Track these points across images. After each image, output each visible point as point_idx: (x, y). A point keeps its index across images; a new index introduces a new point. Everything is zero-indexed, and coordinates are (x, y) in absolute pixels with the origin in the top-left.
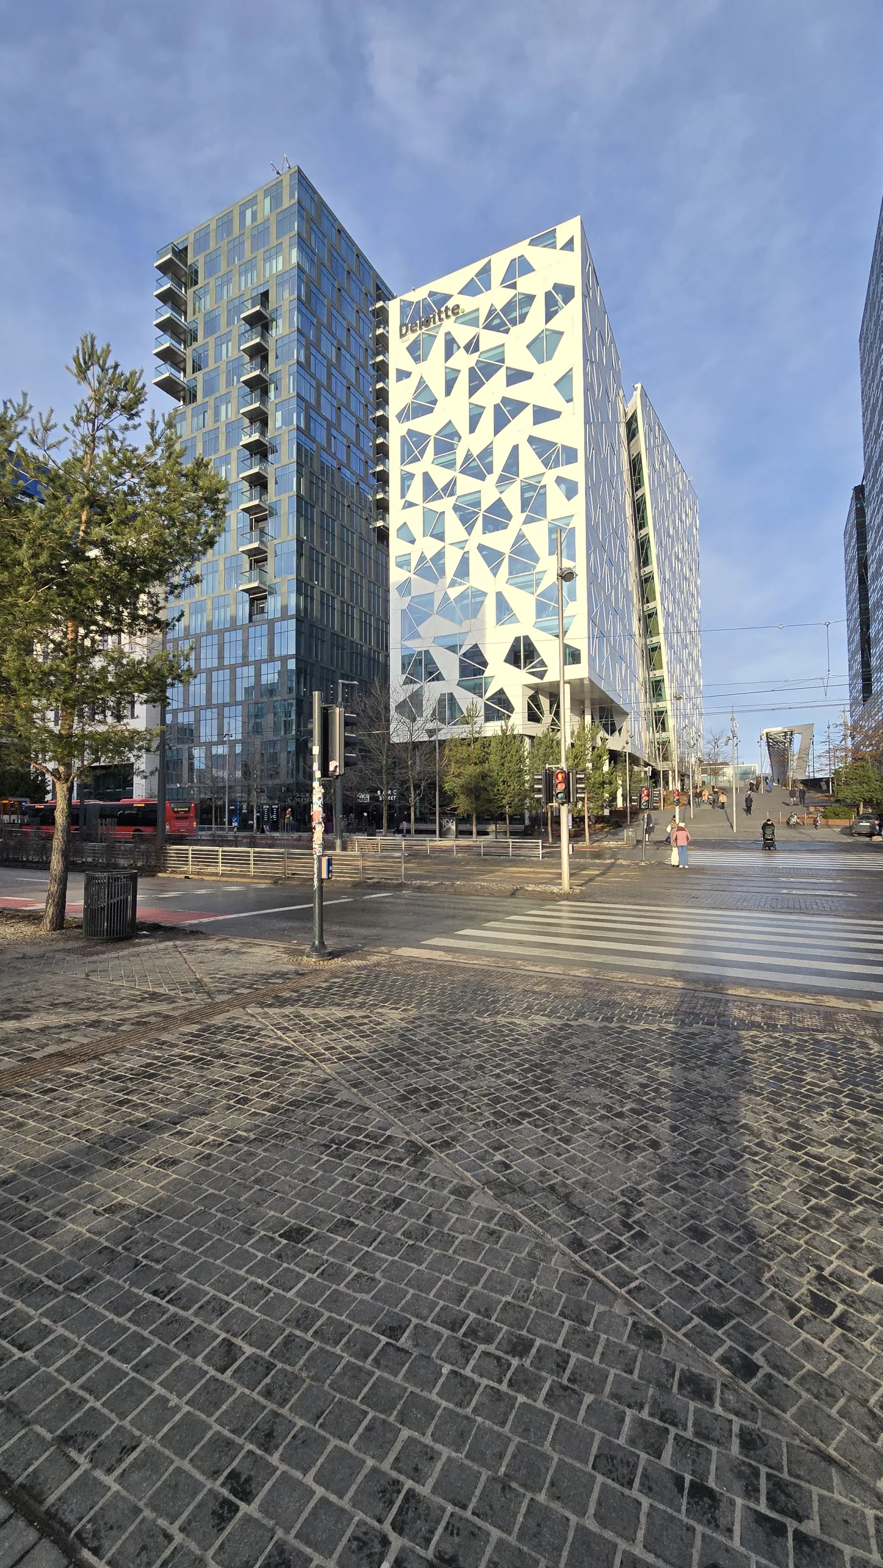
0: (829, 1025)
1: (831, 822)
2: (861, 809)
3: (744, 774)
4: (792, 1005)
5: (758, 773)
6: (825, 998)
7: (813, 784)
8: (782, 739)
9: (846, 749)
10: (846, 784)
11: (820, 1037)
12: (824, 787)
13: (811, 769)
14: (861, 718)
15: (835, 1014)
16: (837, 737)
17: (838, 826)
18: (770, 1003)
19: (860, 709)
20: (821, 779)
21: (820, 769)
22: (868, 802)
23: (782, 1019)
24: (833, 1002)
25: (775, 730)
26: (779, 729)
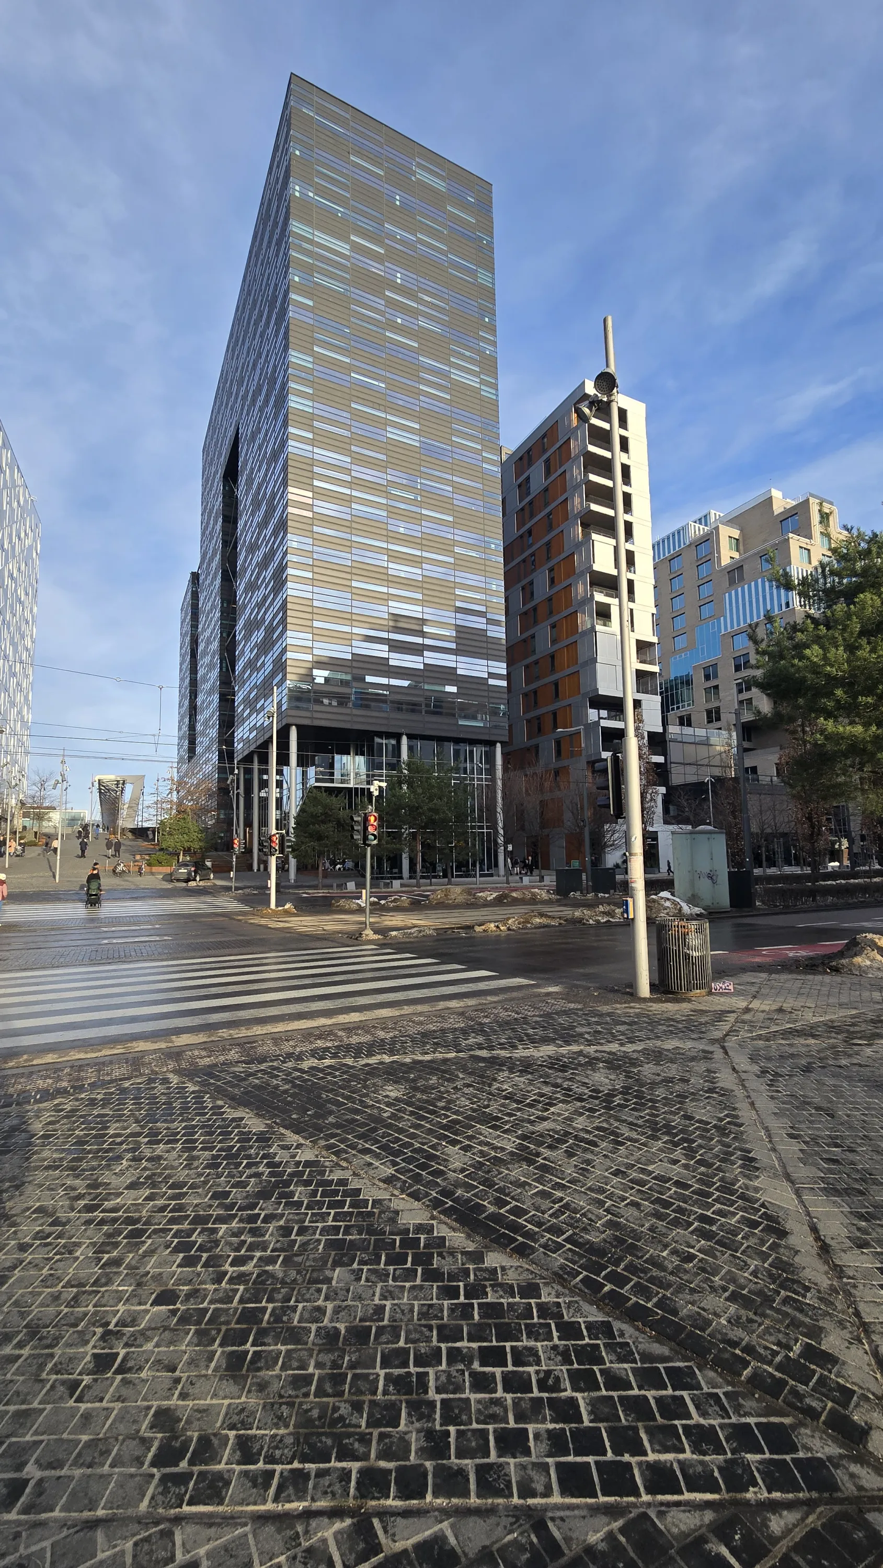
0: (135, 1070)
1: (154, 869)
2: (181, 857)
3: (72, 821)
4: (102, 1060)
5: (87, 820)
6: (134, 1044)
7: (140, 833)
8: (114, 787)
9: (172, 801)
10: (170, 834)
11: (127, 1084)
12: (151, 836)
13: (140, 818)
14: (186, 775)
15: (143, 1057)
16: (164, 791)
17: (160, 873)
18: (80, 1063)
19: (185, 766)
20: (148, 829)
21: (148, 819)
22: (187, 851)
23: (90, 1076)
24: (142, 1046)
25: (109, 777)
26: (112, 777)
